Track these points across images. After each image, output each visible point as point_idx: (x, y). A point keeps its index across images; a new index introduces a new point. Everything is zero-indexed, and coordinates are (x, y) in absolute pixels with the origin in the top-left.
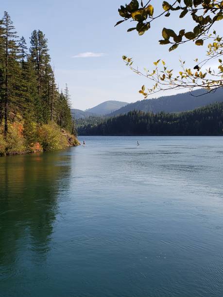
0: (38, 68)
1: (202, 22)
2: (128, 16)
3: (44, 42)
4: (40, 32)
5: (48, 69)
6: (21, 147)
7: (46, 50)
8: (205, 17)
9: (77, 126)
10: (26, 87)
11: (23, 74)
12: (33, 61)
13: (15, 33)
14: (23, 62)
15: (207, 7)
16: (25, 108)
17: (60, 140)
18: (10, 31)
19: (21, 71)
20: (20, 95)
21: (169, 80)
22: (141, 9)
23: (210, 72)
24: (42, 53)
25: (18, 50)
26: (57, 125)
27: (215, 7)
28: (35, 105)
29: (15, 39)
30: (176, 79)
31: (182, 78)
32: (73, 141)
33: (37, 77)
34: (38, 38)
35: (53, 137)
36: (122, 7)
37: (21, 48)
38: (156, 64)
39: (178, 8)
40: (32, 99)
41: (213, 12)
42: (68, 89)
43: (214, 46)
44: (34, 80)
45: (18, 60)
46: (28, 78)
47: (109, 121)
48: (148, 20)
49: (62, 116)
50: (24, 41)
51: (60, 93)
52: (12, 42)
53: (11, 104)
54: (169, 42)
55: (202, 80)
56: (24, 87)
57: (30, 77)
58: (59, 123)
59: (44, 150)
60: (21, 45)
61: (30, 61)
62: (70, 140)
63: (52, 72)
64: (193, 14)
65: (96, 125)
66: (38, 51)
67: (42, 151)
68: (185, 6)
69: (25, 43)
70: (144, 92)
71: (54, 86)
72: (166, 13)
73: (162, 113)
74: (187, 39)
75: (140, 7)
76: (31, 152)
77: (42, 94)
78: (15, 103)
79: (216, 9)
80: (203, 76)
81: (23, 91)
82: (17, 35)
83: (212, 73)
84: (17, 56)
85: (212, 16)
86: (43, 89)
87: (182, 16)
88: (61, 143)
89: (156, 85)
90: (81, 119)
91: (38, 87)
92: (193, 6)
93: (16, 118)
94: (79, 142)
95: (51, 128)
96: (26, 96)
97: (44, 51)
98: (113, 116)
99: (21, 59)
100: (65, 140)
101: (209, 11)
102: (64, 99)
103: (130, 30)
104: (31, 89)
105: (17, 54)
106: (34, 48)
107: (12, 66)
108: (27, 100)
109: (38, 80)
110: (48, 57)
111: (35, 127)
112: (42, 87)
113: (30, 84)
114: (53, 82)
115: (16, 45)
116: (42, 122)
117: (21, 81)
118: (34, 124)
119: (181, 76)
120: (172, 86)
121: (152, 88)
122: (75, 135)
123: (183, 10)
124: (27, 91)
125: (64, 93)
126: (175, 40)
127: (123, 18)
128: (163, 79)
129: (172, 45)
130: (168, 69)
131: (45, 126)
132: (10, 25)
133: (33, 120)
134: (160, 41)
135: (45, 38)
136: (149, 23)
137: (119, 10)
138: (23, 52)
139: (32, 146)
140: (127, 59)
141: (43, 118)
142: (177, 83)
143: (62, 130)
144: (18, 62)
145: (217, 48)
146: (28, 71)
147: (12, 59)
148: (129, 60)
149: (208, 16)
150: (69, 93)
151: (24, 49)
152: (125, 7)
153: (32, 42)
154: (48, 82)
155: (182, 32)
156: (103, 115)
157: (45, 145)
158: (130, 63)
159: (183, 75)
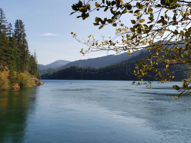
0: (19, 40)
1: (116, 14)
2: (77, 10)
3: (23, 26)
4: (20, 20)
5: (25, 41)
6: (7, 86)
7: (23, 31)
8: (117, 11)
9: (40, 74)
10: (11, 51)
11: (9, 44)
12: (16, 37)
13: (6, 20)
14: (10, 37)
15: (118, 6)
16: (10, 63)
17: (30, 82)
18: (3, 20)
19: (9, 42)
20: (8, 56)
21: (96, 46)
22: (84, 6)
23: (118, 42)
24: (21, 32)
25: (7, 30)
26: (29, 73)
27: (123, 6)
28: (16, 61)
29: (5, 24)
30: (99, 46)
31: (103, 45)
32: (38, 82)
33: (18, 45)
34: (19, 24)
35: (26, 80)
36: (74, 5)
37: (9, 29)
38: (89, 37)
39: (103, 6)
40: (15, 58)
41: (122, 9)
42: (36, 53)
43: (119, 30)
44: (16, 47)
45: (7, 36)
46: (12, 46)
47: (60, 71)
48: (88, 12)
49: (32, 68)
50: (11, 25)
51: (31, 55)
52: (4, 26)
53: (2, 61)
54: (99, 24)
55: (114, 47)
56: (10, 51)
57: (14, 45)
58: (30, 72)
59: (21, 88)
60: (9, 28)
61: (14, 37)
62: (36, 82)
63: (27, 43)
64: (111, 10)
65: (52, 73)
66: (19, 31)
67: (19, 88)
68: (107, 5)
69: (12, 27)
70: (83, 52)
71: (27, 51)
72: (97, 8)
73: (89, 67)
74: (108, 23)
75: (83, 5)
76: (13, 89)
77: (20, 55)
78: (4, 60)
79: (123, 7)
80: (114, 45)
81: (9, 53)
82: (7, 22)
83: (119, 43)
84: (6, 34)
85: (121, 11)
86: (21, 52)
87: (105, 10)
88: (31, 84)
89: (89, 48)
90: (43, 70)
91: (18, 52)
92: (111, 6)
93: (4, 69)
94: (42, 83)
95: (25, 75)
96: (11, 56)
97: (22, 31)
98: (62, 69)
99: (9, 35)
100: (33, 82)
101: (120, 8)
102: (34, 59)
103: (78, 17)
104: (14, 52)
105: (7, 33)
106: (16, 29)
107: (4, 39)
108: (12, 59)
109: (18, 47)
110: (25, 34)
111: (15, 74)
112: (20, 51)
113: (13, 50)
114: (27, 48)
115: (6, 27)
116: (20, 72)
117: (8, 48)
118: (15, 72)
119: (102, 45)
120: (98, 49)
121: (87, 50)
122: (39, 79)
123: (106, 8)
124: (11, 53)
125: (33, 55)
126: (102, 23)
127: (74, 11)
128: (93, 46)
129: (100, 26)
130: (96, 40)
131: (21, 74)
132: (3, 16)
133: (15, 70)
134: (94, 24)
135: (23, 24)
136: (88, 14)
137: (72, 6)
138: (10, 31)
139: (13, 85)
140: (73, 34)
141: (21, 69)
142: (100, 48)
143: (32, 76)
144: (7, 37)
145: (121, 31)
146: (13, 42)
147: (3, 35)
148: (74, 35)
149: (119, 11)
150: (36, 55)
151: (11, 30)
152: (75, 5)
153: (16, 26)
154: (24, 48)
155: (106, 19)
156: (56, 68)
157: (21, 85)
158: (75, 36)
159: (104, 43)
